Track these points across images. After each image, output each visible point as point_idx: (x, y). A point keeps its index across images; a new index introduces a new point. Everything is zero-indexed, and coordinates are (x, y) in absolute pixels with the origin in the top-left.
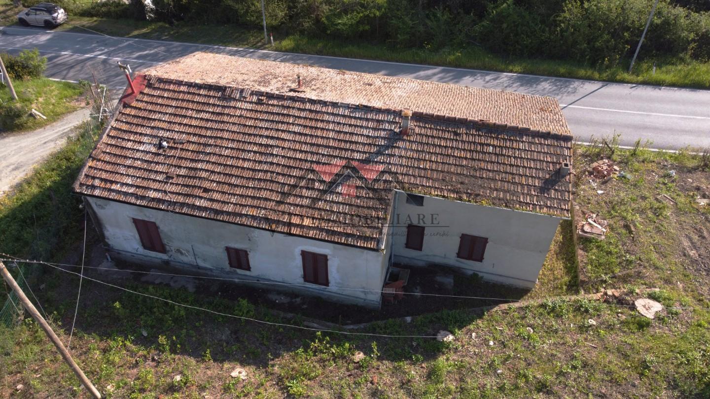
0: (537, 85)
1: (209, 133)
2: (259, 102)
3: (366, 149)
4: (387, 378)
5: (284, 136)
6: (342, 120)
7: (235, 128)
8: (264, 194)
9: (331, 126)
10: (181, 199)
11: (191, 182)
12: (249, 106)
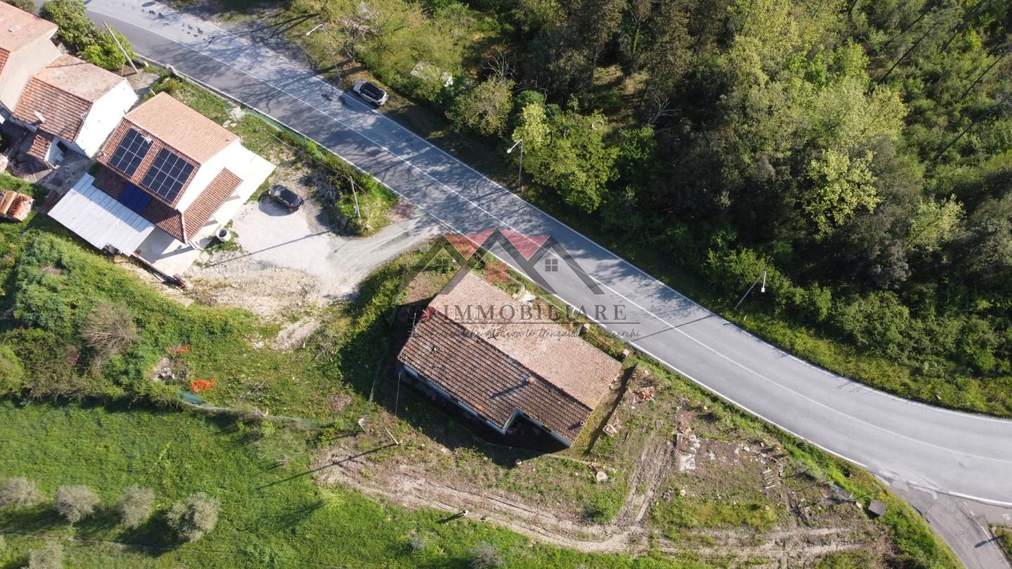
0: (670, 300)
1: (453, 350)
2: (477, 342)
3: (513, 383)
4: (491, 471)
5: (483, 364)
6: (508, 366)
7: (464, 352)
8: (468, 389)
9: (503, 367)
10: (437, 379)
11: (442, 372)
12: (473, 343)
